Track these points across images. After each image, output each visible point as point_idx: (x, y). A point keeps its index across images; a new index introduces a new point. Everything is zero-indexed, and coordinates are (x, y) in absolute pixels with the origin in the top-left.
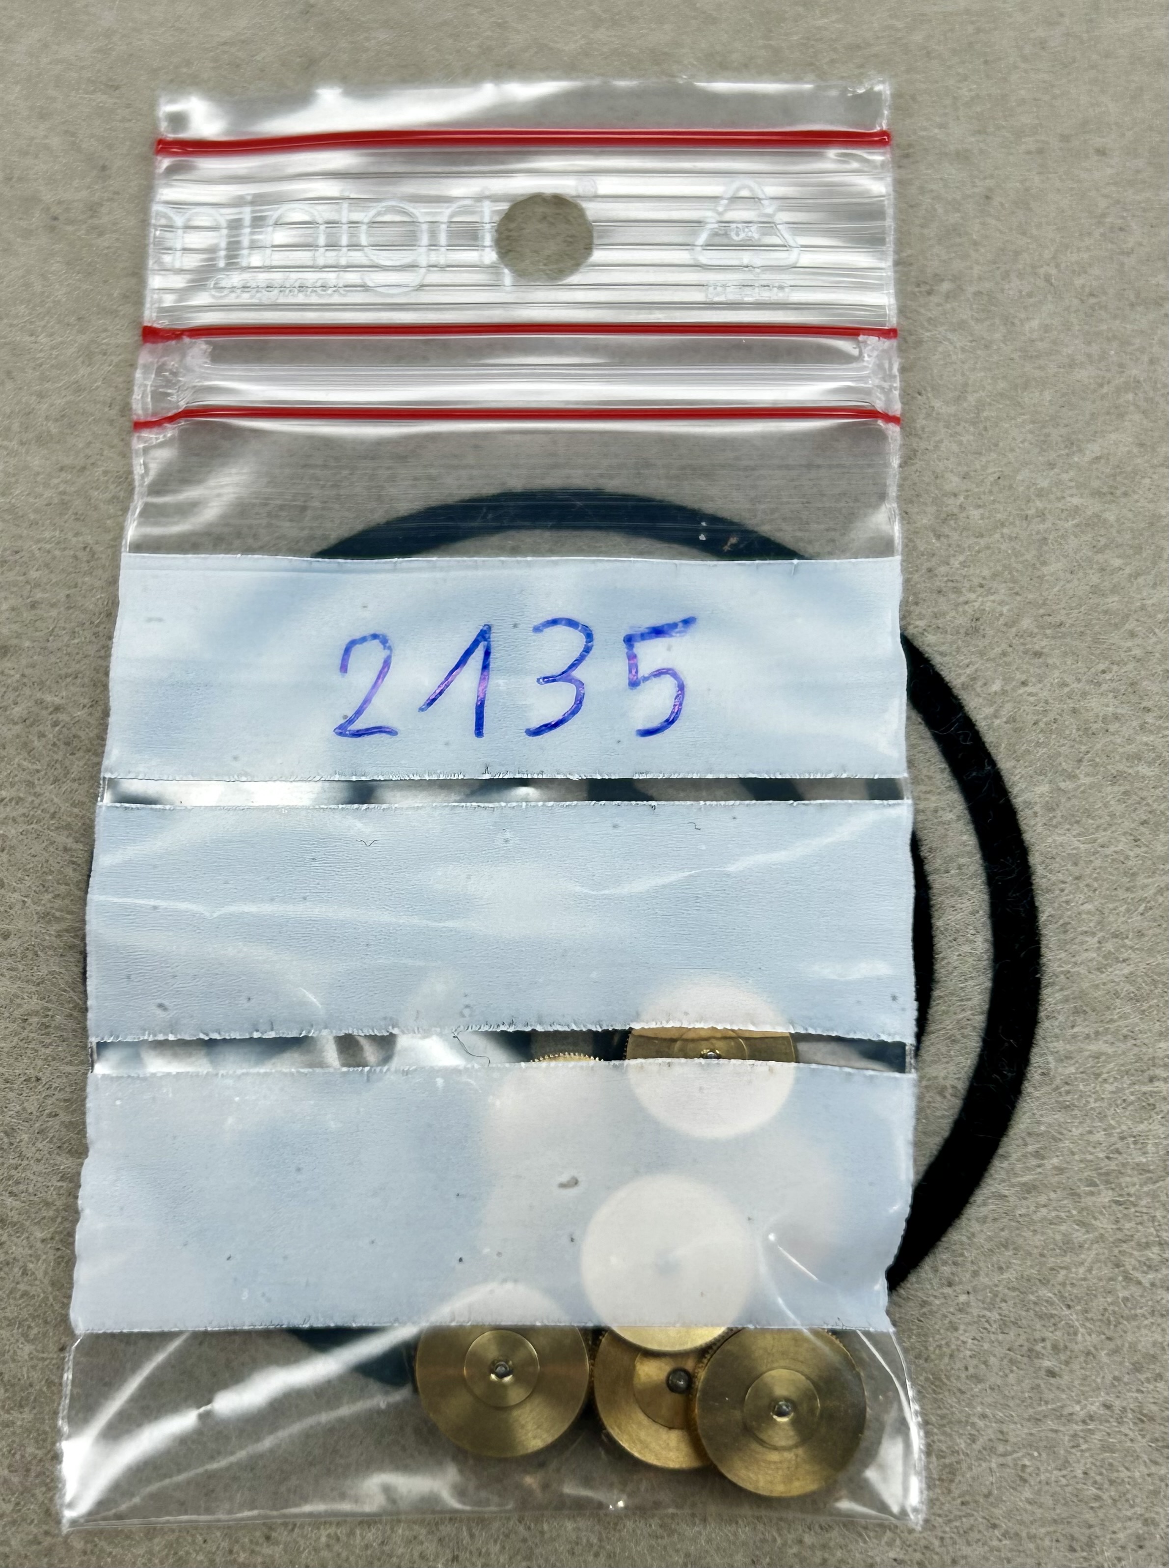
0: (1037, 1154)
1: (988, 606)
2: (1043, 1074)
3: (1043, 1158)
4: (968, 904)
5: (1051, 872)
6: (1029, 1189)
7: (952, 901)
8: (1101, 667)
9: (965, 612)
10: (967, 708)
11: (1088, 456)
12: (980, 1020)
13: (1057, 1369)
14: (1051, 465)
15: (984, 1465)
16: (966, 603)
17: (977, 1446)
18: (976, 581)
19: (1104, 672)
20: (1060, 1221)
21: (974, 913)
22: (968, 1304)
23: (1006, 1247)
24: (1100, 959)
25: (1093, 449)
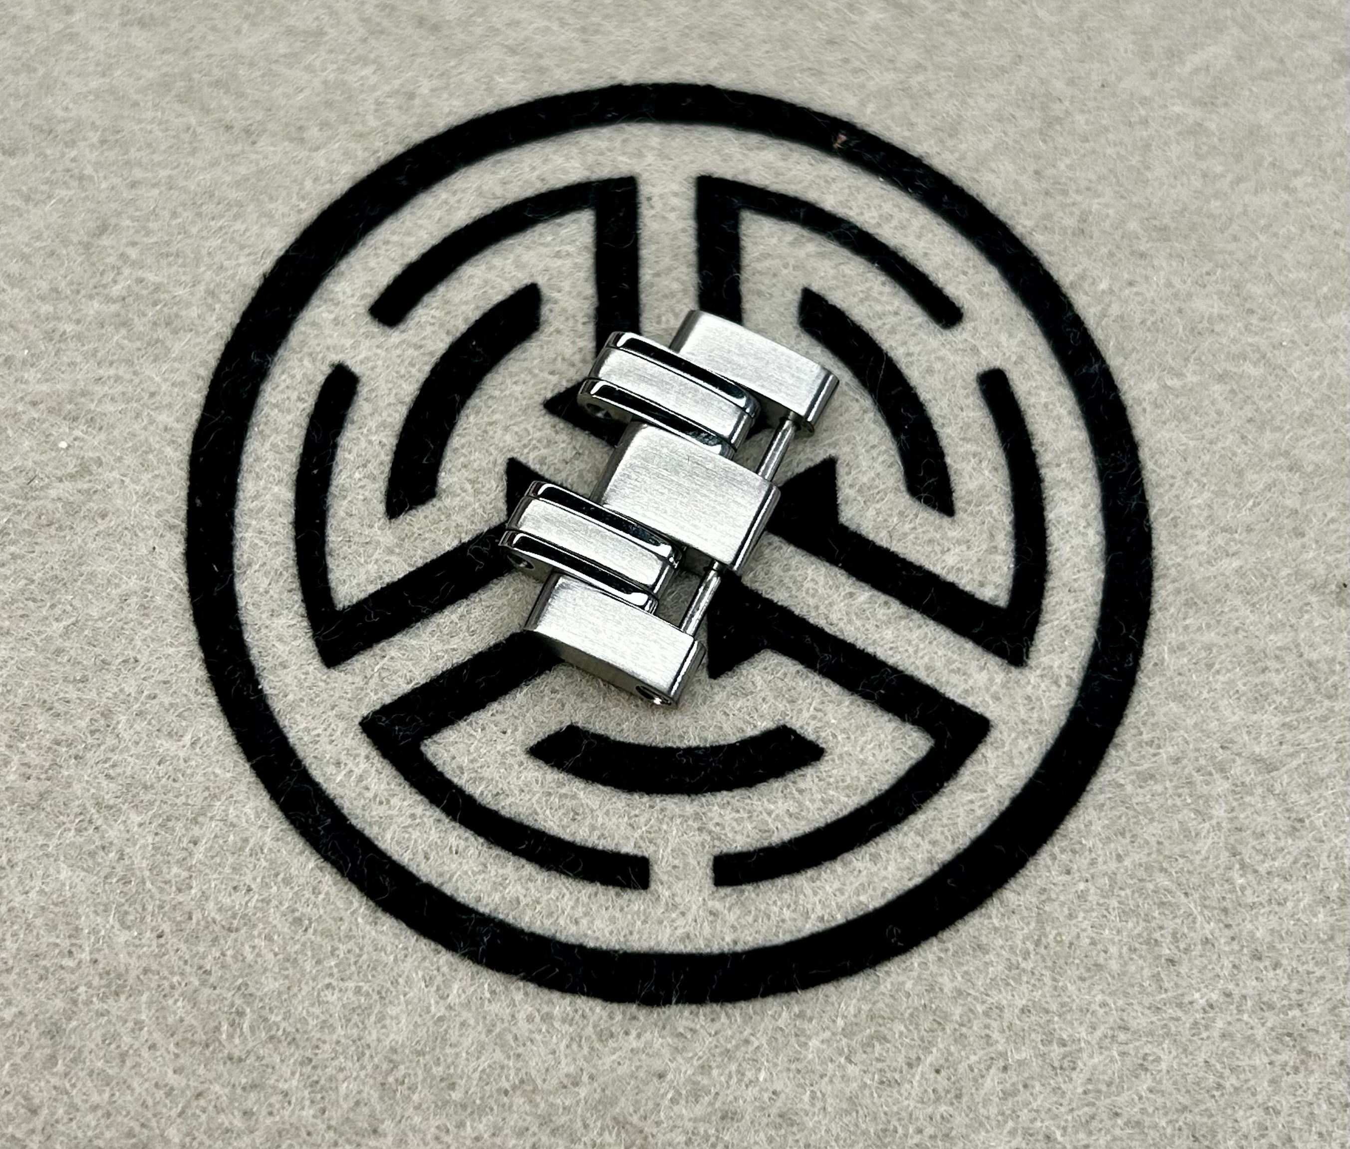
9: (1072, 214)
13: (1176, 958)
16: (1074, 204)
17: (1099, 1033)
18: (1083, 184)
22: (1087, 891)
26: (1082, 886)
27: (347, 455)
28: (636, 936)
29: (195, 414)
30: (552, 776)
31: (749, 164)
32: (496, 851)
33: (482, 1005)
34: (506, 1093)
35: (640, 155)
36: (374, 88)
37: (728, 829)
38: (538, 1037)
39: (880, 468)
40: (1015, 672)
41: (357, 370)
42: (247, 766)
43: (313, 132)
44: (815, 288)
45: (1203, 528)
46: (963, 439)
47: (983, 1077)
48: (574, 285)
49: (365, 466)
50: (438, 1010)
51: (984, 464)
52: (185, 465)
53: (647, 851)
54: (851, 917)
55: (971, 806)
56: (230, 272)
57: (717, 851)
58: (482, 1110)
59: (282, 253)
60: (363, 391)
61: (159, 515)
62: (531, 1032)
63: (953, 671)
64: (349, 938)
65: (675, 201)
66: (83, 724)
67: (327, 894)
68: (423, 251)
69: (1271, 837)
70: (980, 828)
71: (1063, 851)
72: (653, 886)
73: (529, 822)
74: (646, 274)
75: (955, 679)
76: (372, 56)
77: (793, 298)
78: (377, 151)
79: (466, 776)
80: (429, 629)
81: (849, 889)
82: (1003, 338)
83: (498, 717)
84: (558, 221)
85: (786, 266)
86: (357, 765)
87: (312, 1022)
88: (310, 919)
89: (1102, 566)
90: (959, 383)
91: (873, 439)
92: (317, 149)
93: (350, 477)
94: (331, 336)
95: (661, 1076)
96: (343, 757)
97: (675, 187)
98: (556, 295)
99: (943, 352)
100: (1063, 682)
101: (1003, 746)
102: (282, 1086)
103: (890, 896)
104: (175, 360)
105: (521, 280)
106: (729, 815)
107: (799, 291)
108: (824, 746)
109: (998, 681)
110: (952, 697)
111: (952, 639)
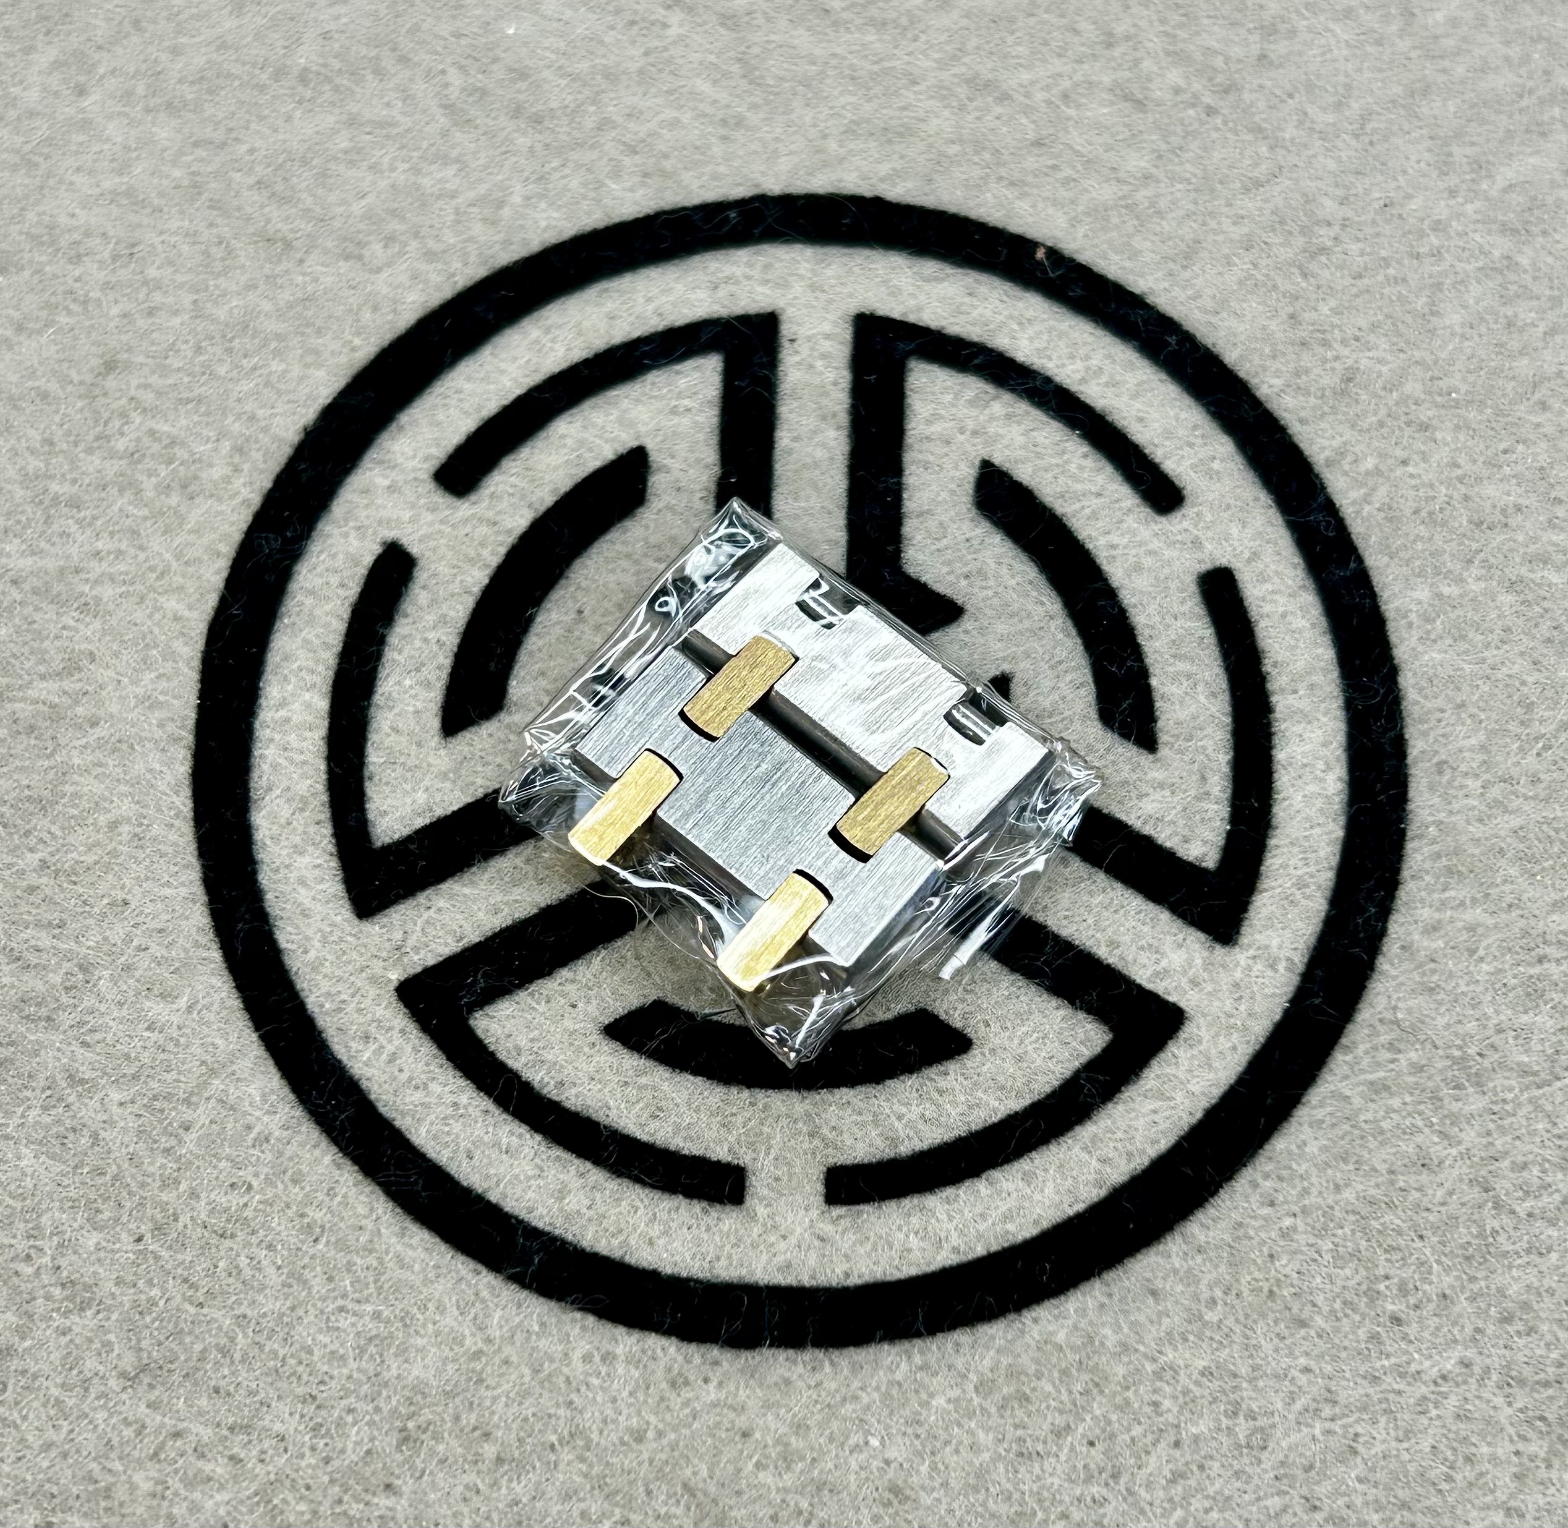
0: (1391, 1047)
1: (1364, 363)
2: (1403, 947)
3: (1400, 1051)
4: (1320, 732)
5: (1426, 697)
6: (1379, 1088)
7: (1298, 729)
8: (1503, 446)
9: (1333, 369)
10: (1329, 490)
11: (1500, 183)
12: (1326, 878)
13: (1403, 1316)
14: (1452, 193)
15: (1305, 1430)
16: (1337, 358)
17: (1298, 1406)
18: (1350, 332)
19: (1505, 452)
20: (1415, 1130)
21: (1325, 745)
22: (1294, 1229)
23: (1345, 1161)
24: (1483, 808)
25: (1507, 174)
26: (1288, 1222)
27: (396, 655)
28: (723, 1262)
29: (211, 601)
30: (630, 1062)
31: (922, 298)
32: (557, 1152)
33: (528, 1339)
34: (552, 1447)
35: (784, 285)
36: (453, 195)
37: (845, 1135)
38: (595, 1381)
39: (1065, 689)
40: (1220, 951)
41: (414, 550)
42: (254, 1037)
43: (376, 251)
44: (998, 459)
45: (1477, 776)
46: (1174, 656)
47: (1148, 1453)
48: (691, 451)
49: (418, 670)
50: (472, 1342)
51: (1200, 688)
52: (197, 663)
53: (745, 1158)
54: (995, 1248)
55: (1156, 1118)
56: (263, 424)
57: (831, 1161)
58: (521, 1467)
59: (329, 401)
60: (421, 576)
61: (161, 725)
62: (588, 1374)
63: (1142, 948)
64: (371, 1251)
65: (827, 346)
66: (56, 979)
67: (345, 1196)
68: (506, 402)
69: (1536, 1171)
70: (1164, 1144)
71: (1267, 1176)
72: (749, 1201)
73: (599, 1116)
74: (784, 438)
75: (1144, 958)
76: (454, 154)
77: (968, 473)
78: (453, 275)
79: (523, 1060)
80: (486, 876)
81: (994, 1215)
82: (1235, 530)
83: (570, 988)
84: (678, 367)
85: (962, 431)
86: (390, 1041)
87: (317, 1353)
88: (322, 1227)
89: (1342, 820)
90: (1173, 585)
91: (1061, 653)
92: (379, 270)
93: (399, 683)
94: (385, 507)
95: (745, 1435)
96: (372, 1029)
97: (827, 327)
98: (668, 462)
99: (1155, 544)
100: (1281, 967)
101: (1200, 1042)
102: (278, 1427)
103: (1045, 1224)
104: (190, 532)
105: (626, 441)
106: (849, 1118)
107: (977, 463)
108: (972, 1035)
109: (1198, 962)
110: (1138, 981)
111: (1144, 907)
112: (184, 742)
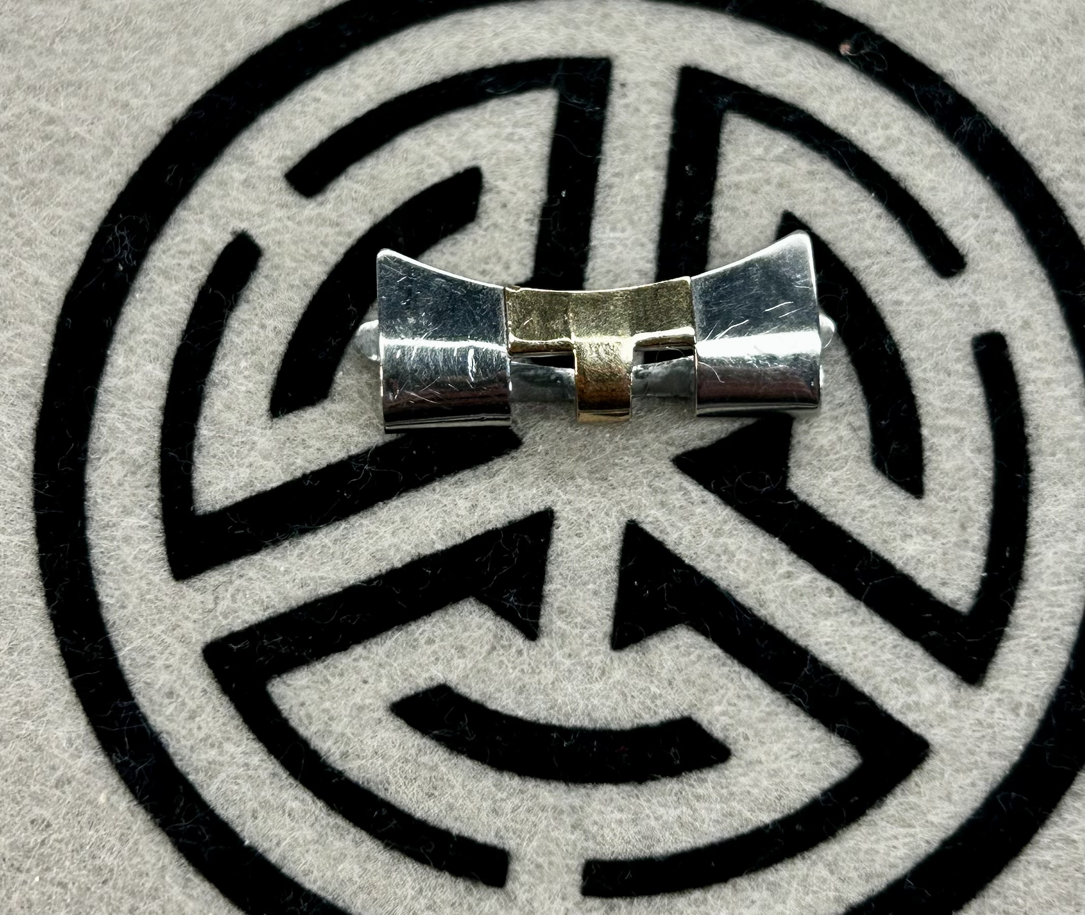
7: (1053, 489)
35: (619, 33)
37: (606, 830)
40: (967, 693)
41: (261, 241)
42: (68, 682)
44: (799, 212)
46: (946, 410)
49: (253, 353)
51: (966, 442)
53: (510, 843)
57: (590, 854)
60: (265, 267)
63: (895, 680)
65: (653, 92)
68: (358, 115)
72: (510, 884)
73: (379, 790)
75: (896, 690)
77: (771, 221)
79: (313, 727)
80: (297, 552)
82: (1009, 299)
83: (363, 664)
84: (516, 98)
85: (768, 182)
86: (192, 698)
88: (112, 870)
90: (951, 344)
93: (235, 364)
94: (238, 200)
96: (177, 687)
98: (499, 184)
99: (936, 305)
100: (1022, 711)
101: (942, 776)
107: (780, 214)
108: (732, 747)
109: (947, 697)
110: (890, 711)
111: (900, 642)
112: (33, 400)
